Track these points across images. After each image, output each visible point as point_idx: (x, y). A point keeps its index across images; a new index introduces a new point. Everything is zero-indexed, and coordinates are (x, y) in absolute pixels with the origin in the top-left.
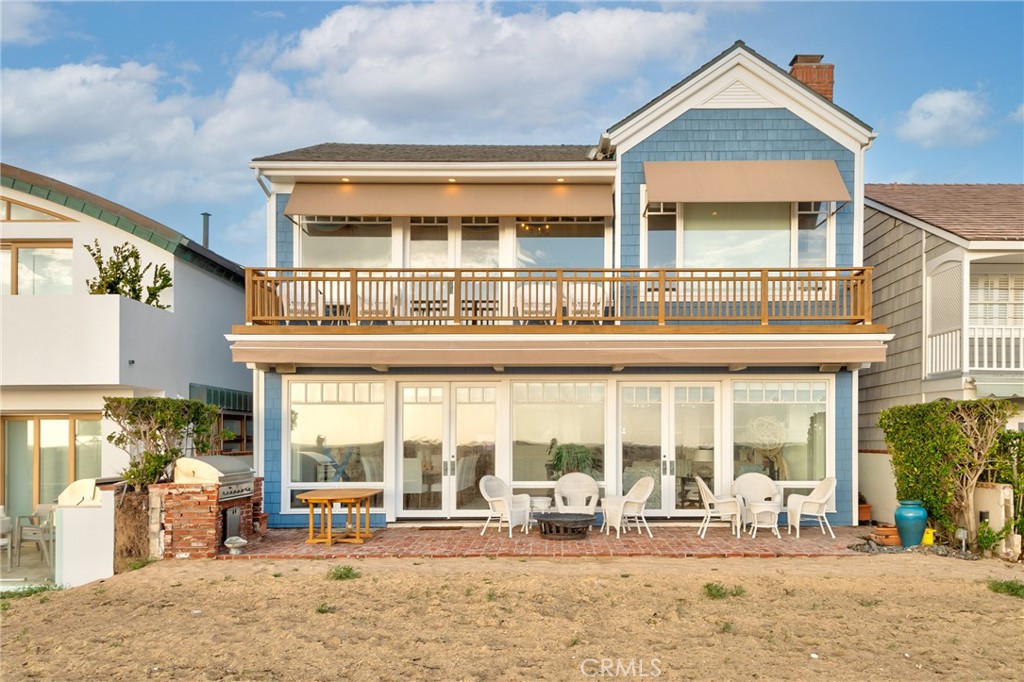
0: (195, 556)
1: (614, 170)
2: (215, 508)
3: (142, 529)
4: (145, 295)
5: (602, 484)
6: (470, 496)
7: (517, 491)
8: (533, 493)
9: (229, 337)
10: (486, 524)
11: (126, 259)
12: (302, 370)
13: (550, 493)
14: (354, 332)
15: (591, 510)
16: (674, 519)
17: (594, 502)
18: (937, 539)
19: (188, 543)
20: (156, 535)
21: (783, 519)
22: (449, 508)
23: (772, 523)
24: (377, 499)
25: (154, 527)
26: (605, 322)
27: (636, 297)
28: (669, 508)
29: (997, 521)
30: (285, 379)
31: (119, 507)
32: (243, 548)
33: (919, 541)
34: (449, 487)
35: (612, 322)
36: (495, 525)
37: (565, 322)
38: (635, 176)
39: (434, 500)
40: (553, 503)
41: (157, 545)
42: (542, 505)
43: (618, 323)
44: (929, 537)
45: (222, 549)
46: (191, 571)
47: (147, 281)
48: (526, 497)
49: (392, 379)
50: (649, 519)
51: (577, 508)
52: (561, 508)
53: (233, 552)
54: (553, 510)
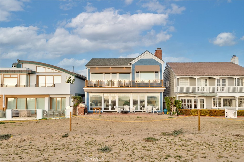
0: (82, 115)
1: (131, 66)
2: (84, 109)
3: (76, 112)
4: (71, 83)
5: (130, 107)
6: (113, 108)
7: (119, 108)
8: (121, 108)
9: (83, 89)
10: (115, 112)
11: (70, 78)
12: (91, 92)
13: (123, 108)
14: (99, 88)
15: (128, 110)
16: (139, 111)
17: (129, 109)
18: (169, 114)
19: (81, 113)
20: (77, 112)
21: (152, 111)
22: (110, 110)
23: (151, 112)
24: (101, 109)
25: (77, 111)
26: (130, 87)
27: (135, 83)
28: (139, 110)
29: (175, 111)
30: (89, 93)
31: (73, 109)
32: (87, 114)
33: (166, 113)
34: (110, 107)
35: (131, 86)
36: (116, 112)
37: (125, 87)
38: (134, 67)
39: (108, 109)
40: (124, 109)
41: (77, 113)
42: (122, 110)
43: (132, 87)
44: (168, 113)
45: (85, 114)
46: (82, 116)
47: (72, 81)
48: (120, 108)
49: (103, 93)
50: (135, 112)
51: (127, 110)
52: (124, 110)
53: (86, 114)
54: (123, 110)
